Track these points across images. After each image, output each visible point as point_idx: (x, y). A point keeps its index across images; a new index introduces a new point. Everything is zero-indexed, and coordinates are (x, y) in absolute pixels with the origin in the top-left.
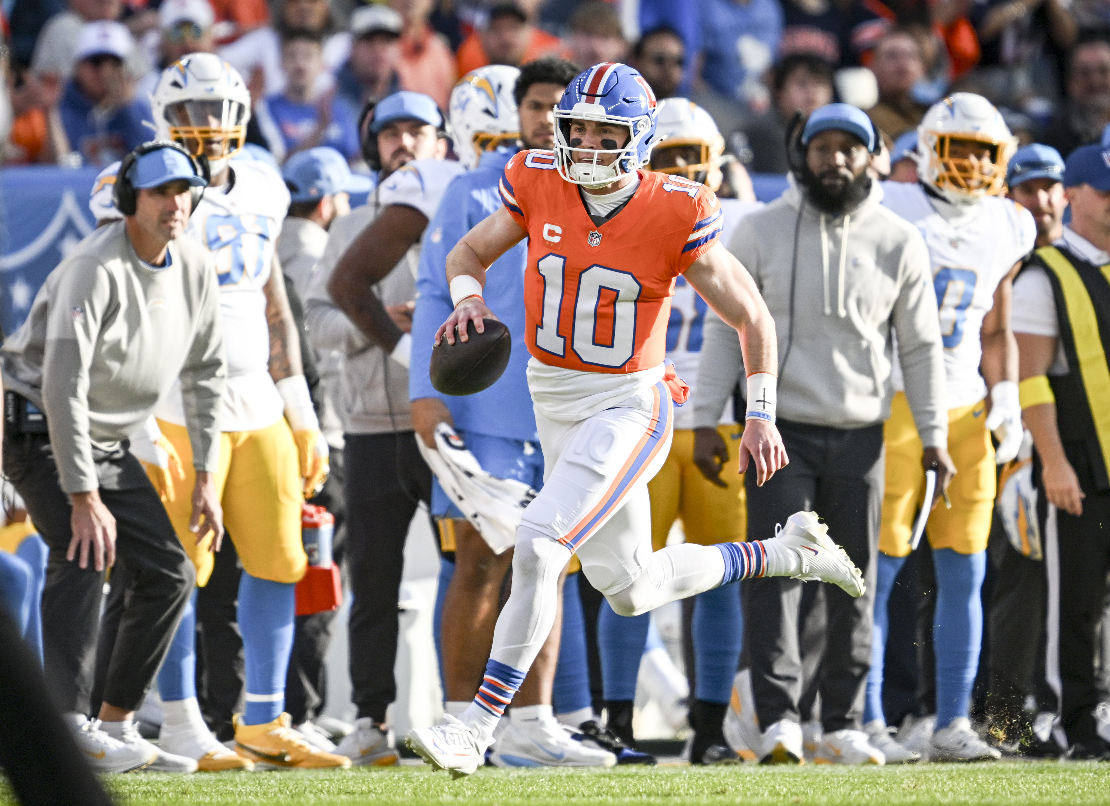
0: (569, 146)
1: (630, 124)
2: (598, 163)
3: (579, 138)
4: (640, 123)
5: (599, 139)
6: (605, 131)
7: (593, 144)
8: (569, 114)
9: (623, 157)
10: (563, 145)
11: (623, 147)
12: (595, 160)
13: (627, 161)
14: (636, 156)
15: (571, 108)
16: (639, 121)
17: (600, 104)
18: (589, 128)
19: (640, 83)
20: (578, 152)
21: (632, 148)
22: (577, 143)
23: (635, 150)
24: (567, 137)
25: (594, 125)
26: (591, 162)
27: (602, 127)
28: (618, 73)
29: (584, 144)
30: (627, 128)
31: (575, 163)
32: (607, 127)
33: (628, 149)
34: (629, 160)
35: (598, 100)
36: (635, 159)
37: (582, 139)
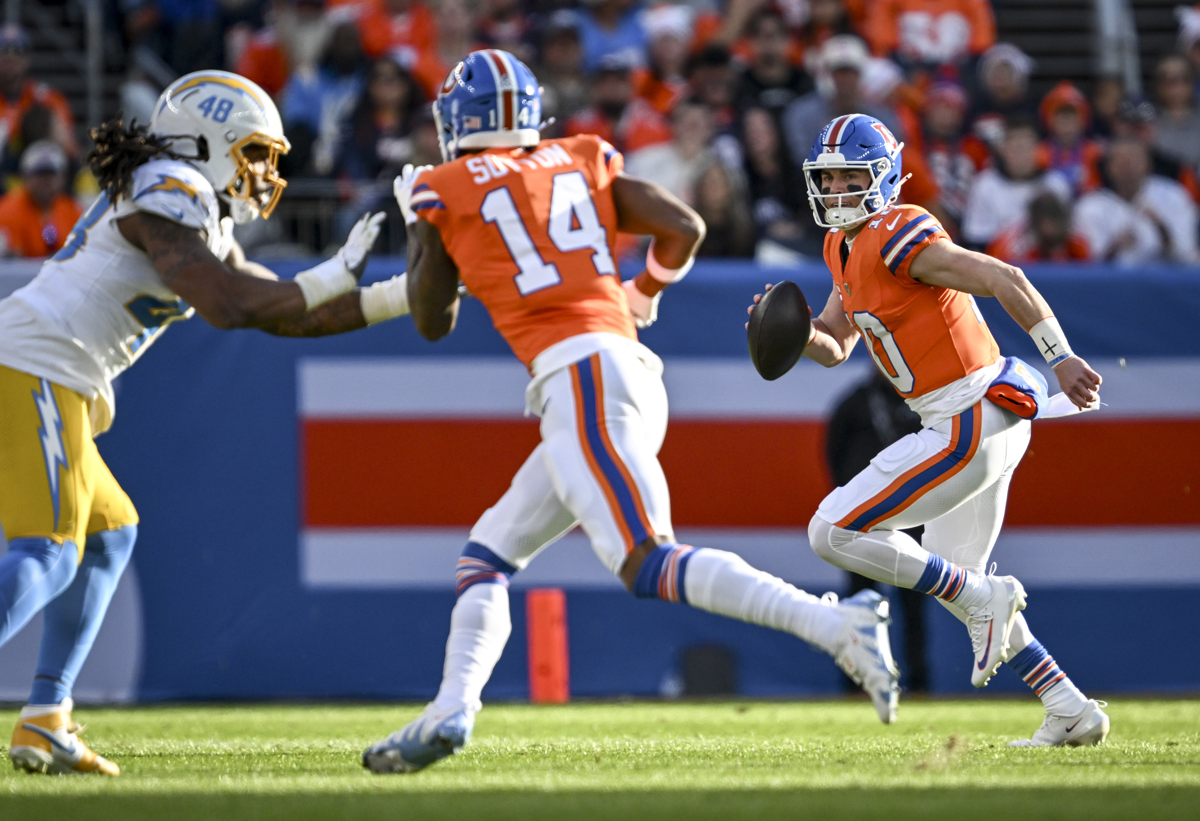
0: (821, 194)
1: (869, 166)
2: (843, 206)
3: (828, 186)
4: (880, 164)
5: (845, 185)
6: (851, 177)
7: (840, 189)
8: (814, 165)
9: (867, 197)
10: (817, 194)
11: (868, 189)
12: (840, 204)
13: (872, 200)
14: (880, 195)
15: (815, 160)
16: (879, 162)
17: (840, 152)
18: (836, 175)
19: (877, 129)
20: (829, 198)
21: (876, 188)
22: (826, 191)
23: (878, 190)
24: (819, 186)
25: (838, 172)
26: (837, 206)
27: (846, 173)
28: (855, 124)
29: (832, 190)
30: (867, 171)
31: (828, 209)
32: (851, 173)
33: (871, 190)
34: (875, 199)
35: (837, 148)
36: (880, 198)
37: (830, 187)
